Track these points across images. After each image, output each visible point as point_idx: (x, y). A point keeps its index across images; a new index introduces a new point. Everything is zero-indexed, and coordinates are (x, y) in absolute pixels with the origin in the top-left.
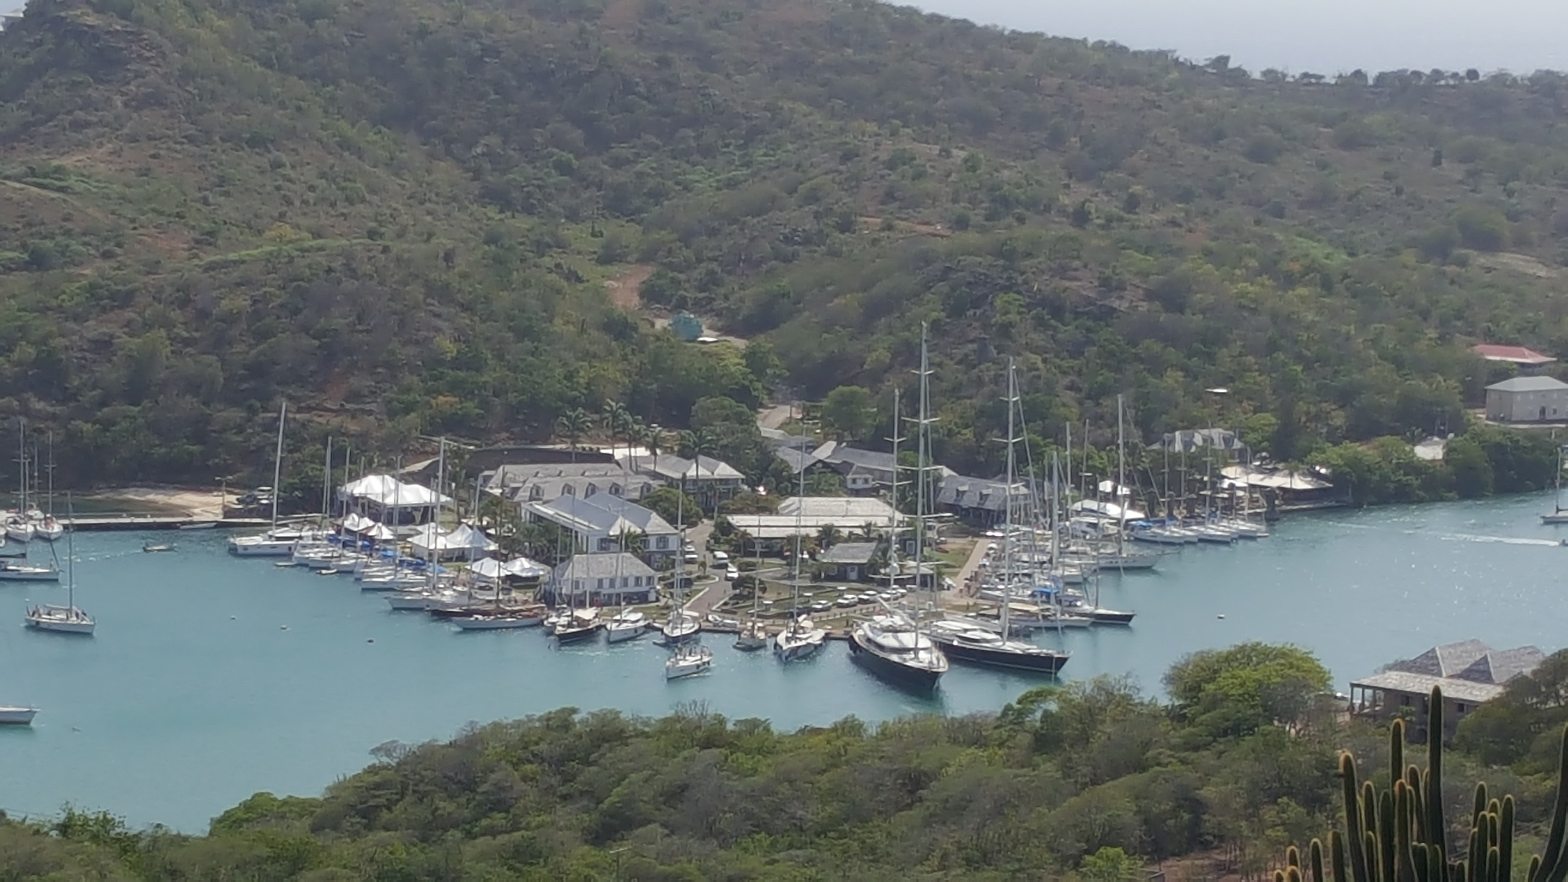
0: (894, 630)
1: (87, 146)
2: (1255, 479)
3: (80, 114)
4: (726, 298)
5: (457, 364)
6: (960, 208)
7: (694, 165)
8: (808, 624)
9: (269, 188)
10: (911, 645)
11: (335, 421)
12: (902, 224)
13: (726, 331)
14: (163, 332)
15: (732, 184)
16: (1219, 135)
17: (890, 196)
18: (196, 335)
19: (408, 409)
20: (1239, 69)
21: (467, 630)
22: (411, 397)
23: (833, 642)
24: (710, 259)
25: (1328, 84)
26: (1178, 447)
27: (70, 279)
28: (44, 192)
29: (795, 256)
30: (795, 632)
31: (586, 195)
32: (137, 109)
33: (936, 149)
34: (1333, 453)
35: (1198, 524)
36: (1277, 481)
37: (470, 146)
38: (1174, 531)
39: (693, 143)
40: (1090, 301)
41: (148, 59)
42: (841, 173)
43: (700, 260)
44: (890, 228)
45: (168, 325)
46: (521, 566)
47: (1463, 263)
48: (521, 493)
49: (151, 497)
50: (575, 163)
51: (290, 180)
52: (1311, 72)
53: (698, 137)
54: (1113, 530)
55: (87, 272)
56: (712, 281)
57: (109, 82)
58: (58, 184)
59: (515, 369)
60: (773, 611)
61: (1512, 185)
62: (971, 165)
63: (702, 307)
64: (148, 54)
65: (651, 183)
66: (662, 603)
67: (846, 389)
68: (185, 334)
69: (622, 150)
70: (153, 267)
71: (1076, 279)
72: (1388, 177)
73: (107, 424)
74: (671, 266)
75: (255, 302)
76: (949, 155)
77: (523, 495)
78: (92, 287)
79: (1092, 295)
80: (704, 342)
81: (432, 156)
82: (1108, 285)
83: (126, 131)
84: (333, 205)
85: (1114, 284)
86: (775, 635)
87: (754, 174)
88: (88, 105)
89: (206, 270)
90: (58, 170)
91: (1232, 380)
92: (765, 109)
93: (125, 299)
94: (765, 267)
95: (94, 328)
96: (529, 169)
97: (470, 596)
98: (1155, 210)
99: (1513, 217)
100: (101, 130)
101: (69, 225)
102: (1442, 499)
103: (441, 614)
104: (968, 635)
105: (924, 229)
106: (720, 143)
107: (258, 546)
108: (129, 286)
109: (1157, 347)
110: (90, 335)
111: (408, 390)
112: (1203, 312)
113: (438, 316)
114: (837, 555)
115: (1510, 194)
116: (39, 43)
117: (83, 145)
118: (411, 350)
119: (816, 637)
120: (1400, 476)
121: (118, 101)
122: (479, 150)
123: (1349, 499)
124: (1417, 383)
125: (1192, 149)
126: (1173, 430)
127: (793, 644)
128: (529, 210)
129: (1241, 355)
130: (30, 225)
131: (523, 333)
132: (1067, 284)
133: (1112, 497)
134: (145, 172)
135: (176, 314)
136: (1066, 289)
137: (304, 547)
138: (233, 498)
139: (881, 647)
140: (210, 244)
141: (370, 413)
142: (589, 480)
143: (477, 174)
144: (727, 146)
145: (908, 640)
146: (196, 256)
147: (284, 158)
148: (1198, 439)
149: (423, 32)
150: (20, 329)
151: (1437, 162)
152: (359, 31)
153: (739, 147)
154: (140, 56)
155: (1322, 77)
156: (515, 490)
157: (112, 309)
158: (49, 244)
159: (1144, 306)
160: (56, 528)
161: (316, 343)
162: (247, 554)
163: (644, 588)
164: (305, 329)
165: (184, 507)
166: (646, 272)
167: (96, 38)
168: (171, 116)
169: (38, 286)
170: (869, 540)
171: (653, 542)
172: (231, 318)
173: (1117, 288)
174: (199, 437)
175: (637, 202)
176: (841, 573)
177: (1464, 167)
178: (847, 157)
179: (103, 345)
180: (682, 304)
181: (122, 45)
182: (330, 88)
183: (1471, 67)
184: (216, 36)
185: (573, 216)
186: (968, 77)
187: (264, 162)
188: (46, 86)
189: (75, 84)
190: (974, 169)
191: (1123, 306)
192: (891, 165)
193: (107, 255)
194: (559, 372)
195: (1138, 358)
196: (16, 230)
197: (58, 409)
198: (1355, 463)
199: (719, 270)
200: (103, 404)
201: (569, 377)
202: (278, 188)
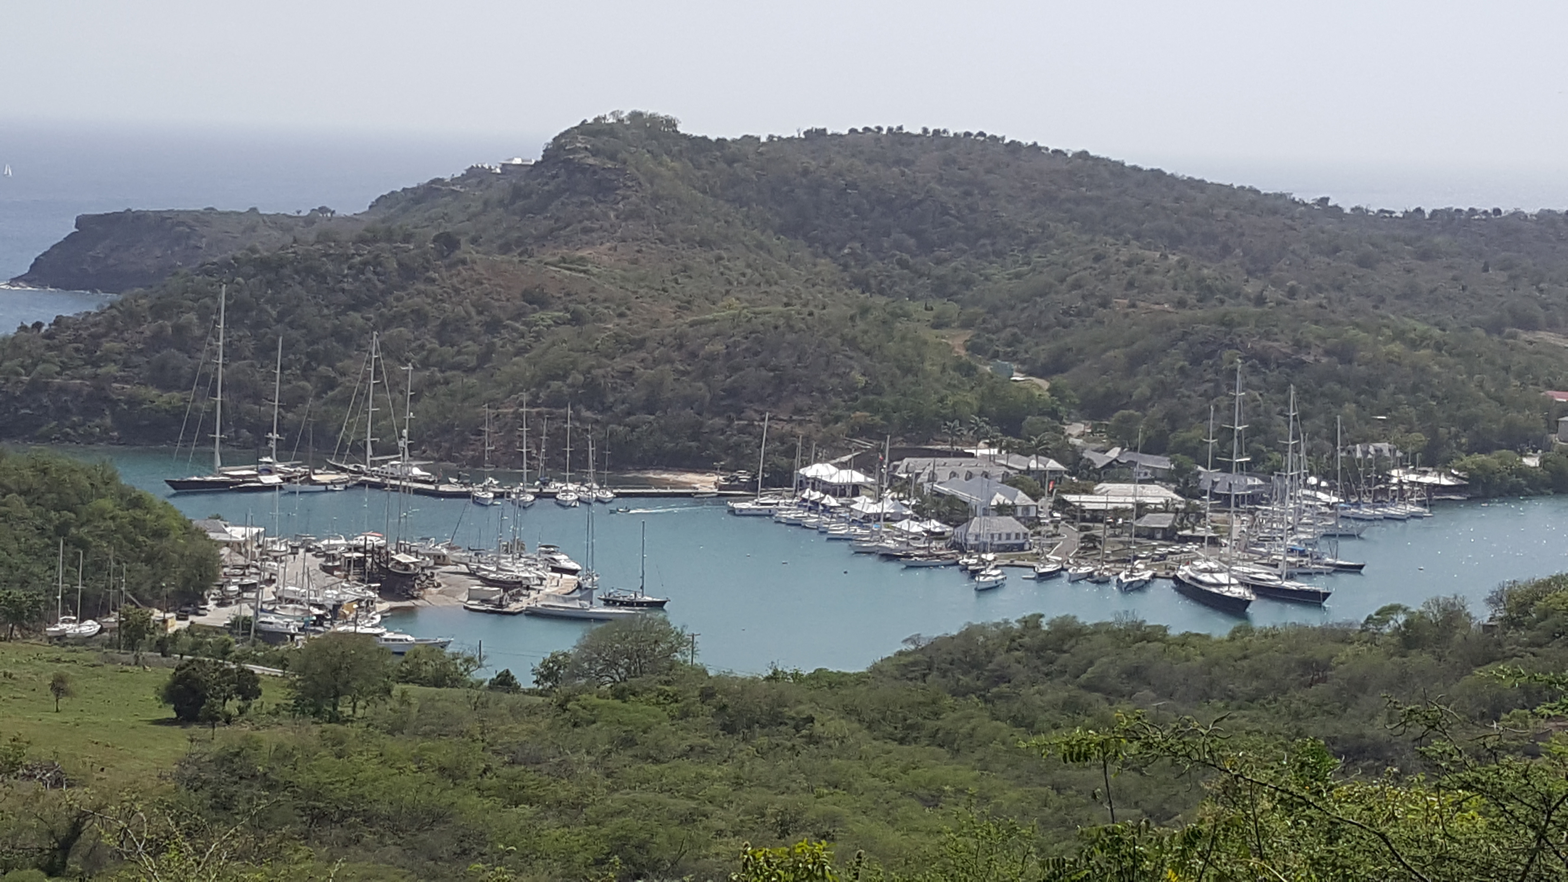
0: (1211, 571)
1: (594, 244)
2: (1413, 477)
3: (587, 223)
4: (1027, 352)
5: (864, 390)
6: (1180, 293)
7: (991, 263)
8: (1141, 566)
9: (716, 274)
10: (1226, 582)
11: (788, 427)
12: (1142, 304)
13: (1029, 373)
14: (668, 367)
15: (1018, 276)
16: (1337, 249)
17: (1131, 285)
18: (689, 368)
19: (837, 419)
20: (1336, 206)
21: (909, 567)
22: (838, 412)
23: (1158, 580)
24: (1013, 326)
25: (1397, 217)
26: (1359, 455)
27: (599, 330)
28: (574, 274)
29: (1071, 323)
30: (1132, 572)
31: (920, 282)
32: (625, 220)
33: (1158, 255)
34: (1467, 461)
35: (1383, 507)
36: (1430, 479)
37: (840, 249)
38: (1367, 511)
39: (990, 248)
40: (1287, 356)
41: (629, 187)
42: (1095, 269)
43: (1005, 327)
44: (1134, 306)
45: (671, 361)
46: (935, 525)
47: (1514, 336)
48: (922, 476)
49: (665, 476)
50: (911, 261)
51: (729, 269)
52: (1386, 209)
53: (993, 244)
54: (1323, 509)
55: (610, 326)
56: (1015, 340)
57: (605, 202)
58: (581, 268)
59: (904, 395)
60: (1112, 558)
61: (1541, 285)
62: (1183, 265)
63: (1012, 357)
64: (630, 184)
65: (963, 275)
66: (1035, 551)
67: (1126, 412)
68: (681, 368)
69: (942, 253)
70: (656, 323)
71: (1277, 340)
72: (1455, 279)
73: (633, 427)
74: (986, 330)
75: (727, 347)
76: (1166, 257)
77: (924, 478)
78: (617, 335)
79: (1289, 351)
80: (1016, 381)
81: (815, 255)
82: (1299, 345)
83: (618, 234)
84: (759, 285)
85: (1303, 344)
86: (1118, 574)
87: (1034, 270)
88: (592, 217)
89: (691, 326)
90: (582, 258)
91: (1389, 410)
92: (1038, 226)
93: (640, 344)
94: (1051, 331)
95: (620, 363)
96: (880, 264)
97: (908, 544)
98: (1307, 298)
99: (1545, 307)
100: (601, 234)
101: (594, 295)
102: (1542, 494)
103: (889, 557)
104: (1256, 576)
105: (1157, 307)
106: (1008, 249)
107: (749, 509)
108: (641, 336)
109: (1337, 387)
110: (618, 368)
111: (835, 407)
112: (1366, 364)
113: (851, 358)
114: (1149, 521)
115: (1541, 291)
116: (554, 177)
117: (590, 244)
118: (835, 381)
119: (1147, 575)
120: (1514, 479)
121: (612, 214)
122: (846, 251)
123: (1479, 492)
124: (1513, 414)
125: (1318, 258)
126: (1354, 443)
127: (1130, 579)
128: (882, 292)
129: (1394, 393)
130: (568, 294)
131: (907, 371)
132: (1270, 343)
133: (1318, 487)
134: (635, 262)
135: (675, 355)
136: (1271, 347)
137: (780, 510)
138: (721, 478)
139: (1201, 582)
140: (688, 309)
141: (810, 421)
142: (966, 469)
143: (846, 267)
144: (1013, 251)
145: (1223, 578)
146: (680, 317)
147: (724, 254)
148: (1371, 449)
149: (806, 172)
150: (572, 363)
151: (1486, 270)
152: (762, 170)
153: (1021, 251)
154: (625, 185)
155: (1392, 212)
156: (918, 475)
157: (631, 350)
158: (582, 307)
159: (1324, 360)
160: (609, 495)
161: (772, 374)
162: (742, 514)
163: (1021, 541)
164: (762, 365)
165: (690, 483)
166: (968, 334)
167: (595, 172)
168: (648, 224)
169: (579, 335)
170: (1166, 511)
171: (1020, 509)
172: (712, 357)
173: (1306, 347)
174: (694, 437)
175: (955, 288)
176: (1151, 534)
177: (1506, 274)
178: (1098, 258)
179: (629, 374)
180: (996, 355)
181: (613, 177)
182: (745, 209)
183: (1496, 206)
184: (671, 173)
185: (912, 297)
186: (1164, 208)
187: (711, 255)
188: (563, 203)
189: (583, 204)
190: (1185, 267)
191: (1310, 359)
192: (1129, 264)
193: (621, 315)
194: (934, 397)
195: (1323, 395)
196: (559, 298)
197: (599, 417)
198: (1482, 467)
199: (1019, 332)
200: (629, 414)
201: (941, 400)
202: (722, 274)
